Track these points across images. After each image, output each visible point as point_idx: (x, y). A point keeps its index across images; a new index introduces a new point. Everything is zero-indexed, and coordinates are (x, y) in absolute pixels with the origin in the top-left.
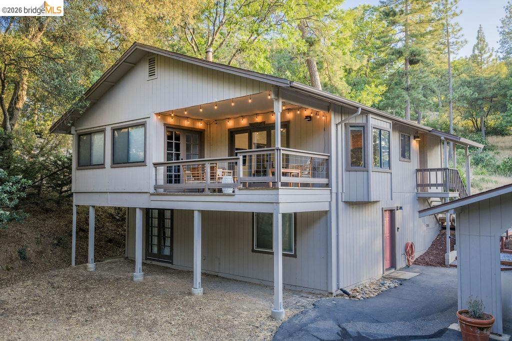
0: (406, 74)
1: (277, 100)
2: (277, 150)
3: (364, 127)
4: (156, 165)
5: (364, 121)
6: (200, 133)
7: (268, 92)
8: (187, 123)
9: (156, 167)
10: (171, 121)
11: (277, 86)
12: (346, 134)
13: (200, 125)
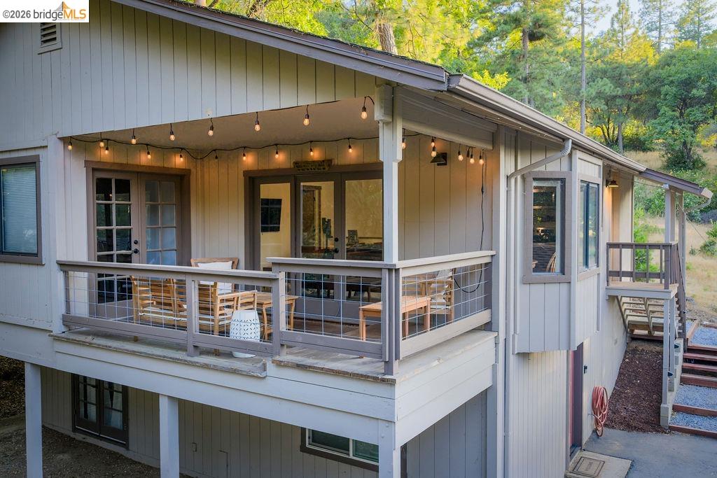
0: (524, 56)
1: (391, 124)
2: (390, 270)
3: (563, 181)
4: (66, 267)
5: (565, 168)
6: (181, 180)
7: (360, 101)
8: (146, 159)
9: (66, 273)
10: (105, 154)
11: (388, 83)
12: (524, 196)
13: (179, 161)
